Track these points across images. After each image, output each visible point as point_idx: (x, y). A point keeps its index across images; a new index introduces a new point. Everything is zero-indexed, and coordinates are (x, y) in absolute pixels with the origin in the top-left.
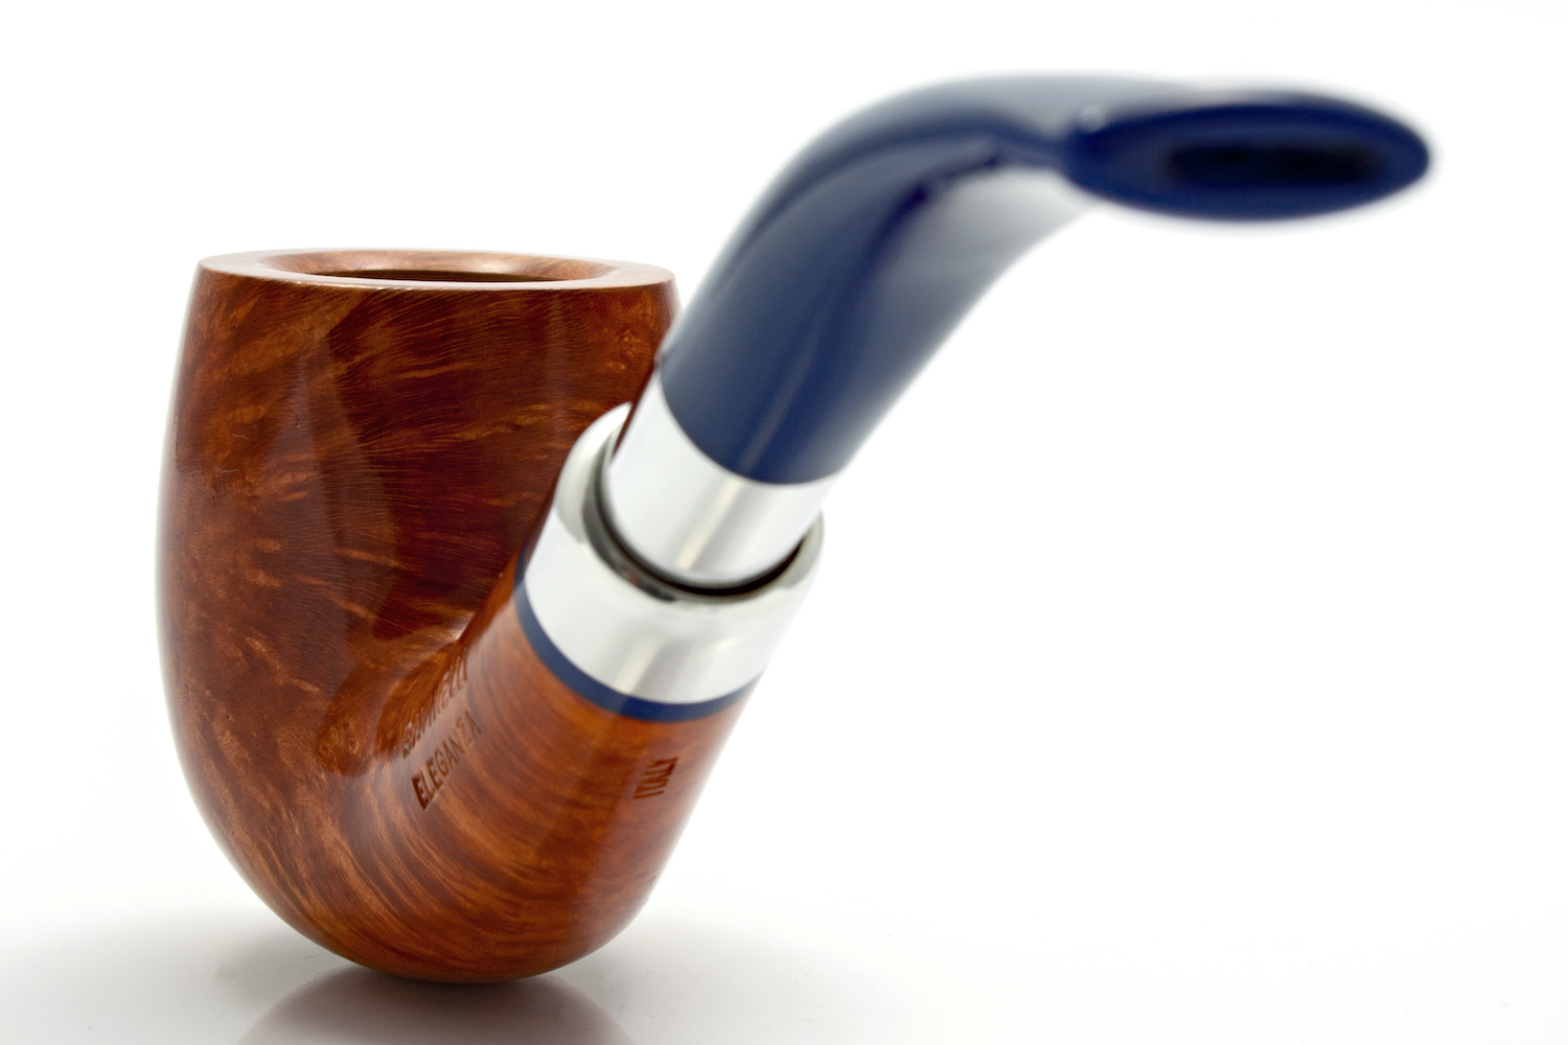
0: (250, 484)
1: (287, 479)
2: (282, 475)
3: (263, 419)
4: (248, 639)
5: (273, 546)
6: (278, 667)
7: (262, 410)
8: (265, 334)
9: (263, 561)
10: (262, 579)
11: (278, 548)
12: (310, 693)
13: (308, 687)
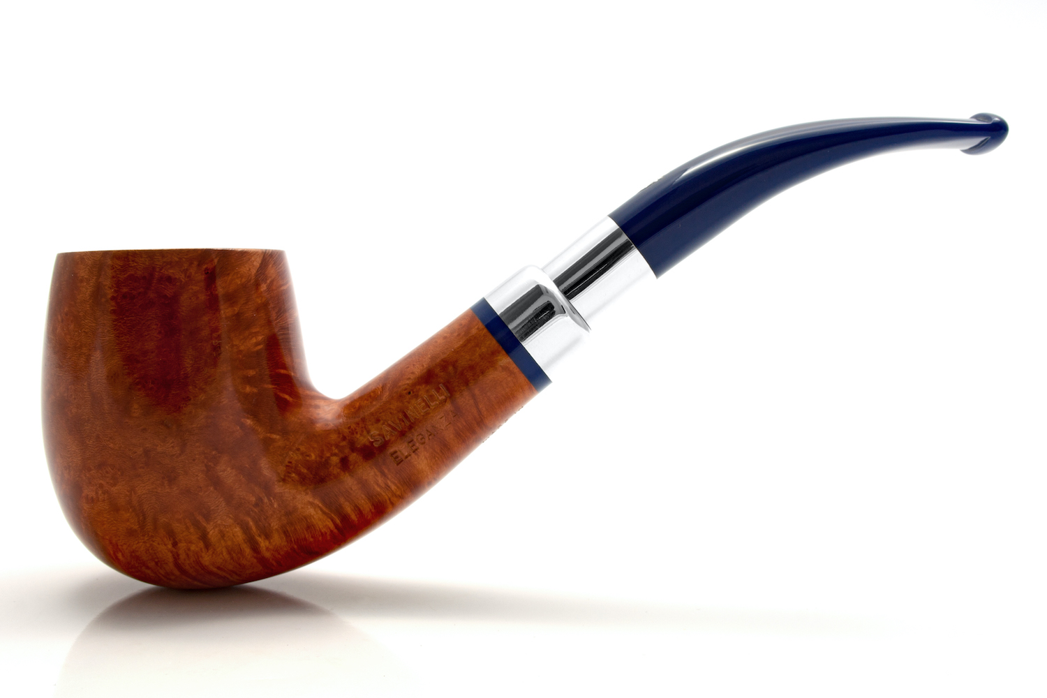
0: (236, 345)
1: (254, 340)
2: (251, 339)
3: (238, 313)
4: (242, 420)
5: (251, 373)
6: (259, 430)
7: (236, 309)
8: (229, 274)
9: (248, 380)
10: (248, 389)
11: (254, 373)
12: (276, 439)
13: (274, 436)
